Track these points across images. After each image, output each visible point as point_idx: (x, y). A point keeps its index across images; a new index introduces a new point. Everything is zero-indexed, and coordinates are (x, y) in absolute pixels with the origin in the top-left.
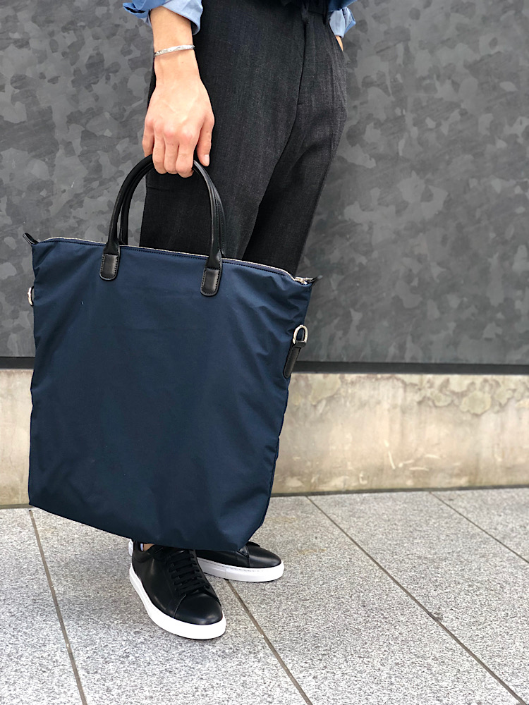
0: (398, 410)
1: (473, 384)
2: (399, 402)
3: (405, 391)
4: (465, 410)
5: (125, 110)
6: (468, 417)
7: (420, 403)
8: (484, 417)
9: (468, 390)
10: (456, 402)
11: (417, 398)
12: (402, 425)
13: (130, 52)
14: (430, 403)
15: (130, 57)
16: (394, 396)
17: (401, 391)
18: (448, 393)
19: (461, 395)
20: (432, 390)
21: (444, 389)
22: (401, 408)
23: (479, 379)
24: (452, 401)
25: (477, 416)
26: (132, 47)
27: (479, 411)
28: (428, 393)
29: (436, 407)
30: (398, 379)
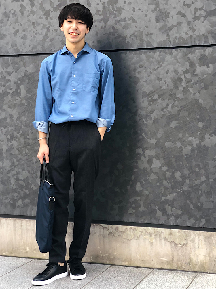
0: (102, 236)
1: (126, 229)
2: (102, 233)
3: (104, 230)
4: (125, 238)
5: (19, 147)
6: (126, 241)
7: (109, 234)
8: (132, 241)
9: (125, 231)
10: (121, 235)
11: (108, 232)
12: (103, 241)
13: (20, 132)
14: (113, 235)
15: (20, 133)
16: (100, 231)
17: (102, 230)
18: (118, 231)
19: (123, 232)
20: (113, 230)
21: (117, 230)
22: (103, 236)
23: (129, 227)
24: (120, 234)
25: (129, 240)
26: (20, 131)
27: (130, 239)
28: (111, 231)
29: (114, 236)
30: (101, 226)
